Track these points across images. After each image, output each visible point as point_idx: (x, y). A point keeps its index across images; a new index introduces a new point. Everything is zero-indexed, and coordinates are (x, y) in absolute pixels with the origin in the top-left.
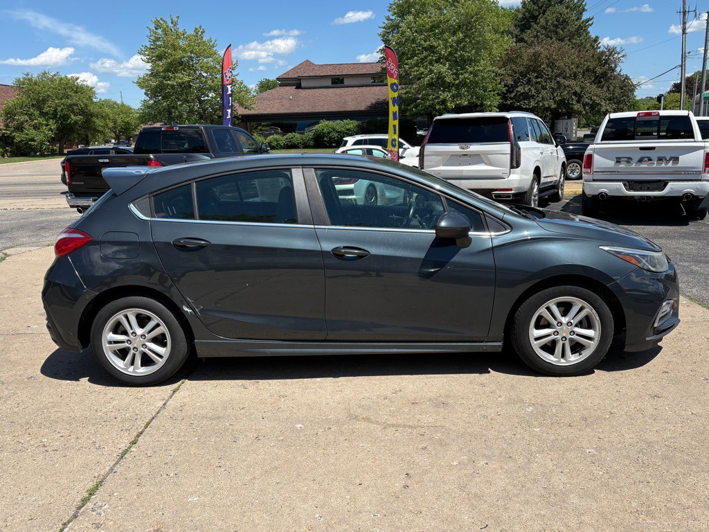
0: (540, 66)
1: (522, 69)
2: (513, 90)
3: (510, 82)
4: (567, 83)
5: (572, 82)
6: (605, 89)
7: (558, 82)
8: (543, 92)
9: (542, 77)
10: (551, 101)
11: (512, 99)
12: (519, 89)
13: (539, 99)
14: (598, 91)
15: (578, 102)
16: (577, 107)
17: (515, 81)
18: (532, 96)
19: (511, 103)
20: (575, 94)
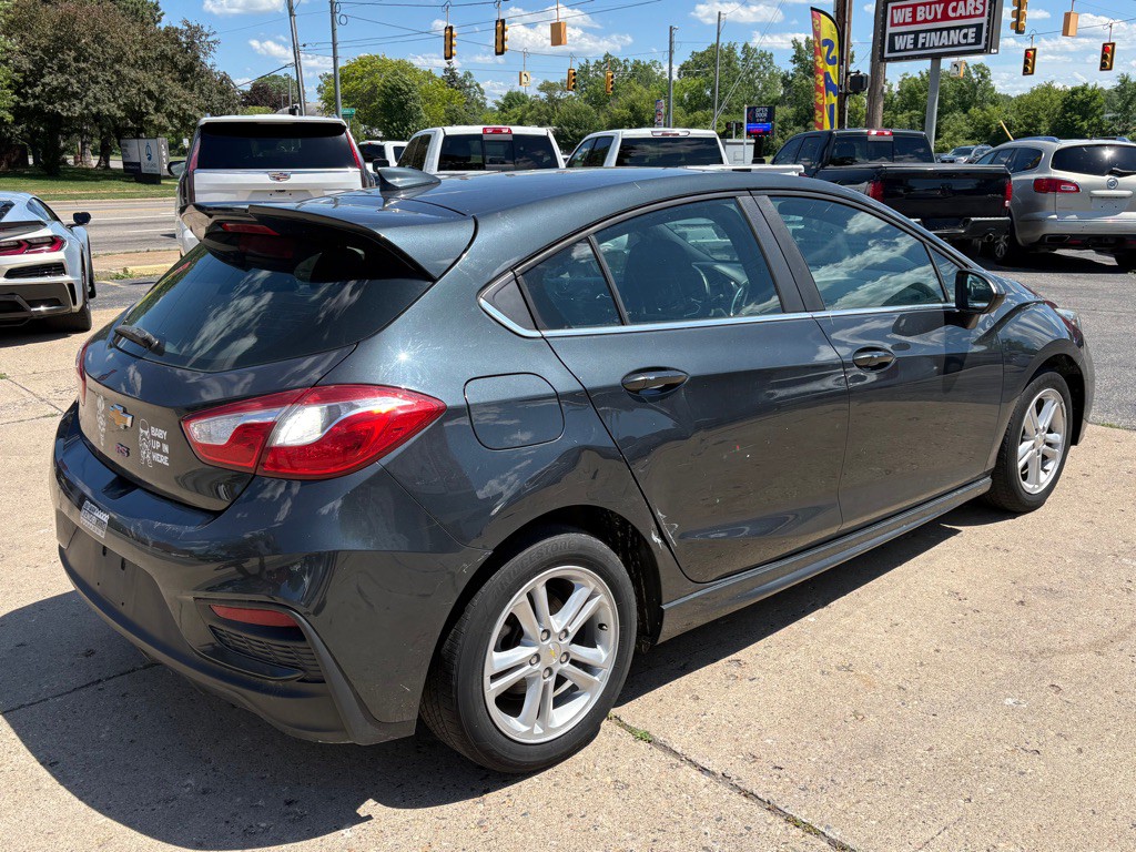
0: (79, 40)
1: (44, 42)
2: (36, 80)
3: (26, 65)
4: (133, 74)
5: (141, 75)
6: (196, 90)
7: (117, 73)
8: (95, 89)
9: (86, 60)
10: (113, 104)
11: (35, 97)
12: (47, 79)
13: (90, 101)
14: (186, 94)
15: (157, 110)
16: (159, 119)
17: (34, 63)
18: (75, 95)
19: (35, 105)
20: (150, 94)
